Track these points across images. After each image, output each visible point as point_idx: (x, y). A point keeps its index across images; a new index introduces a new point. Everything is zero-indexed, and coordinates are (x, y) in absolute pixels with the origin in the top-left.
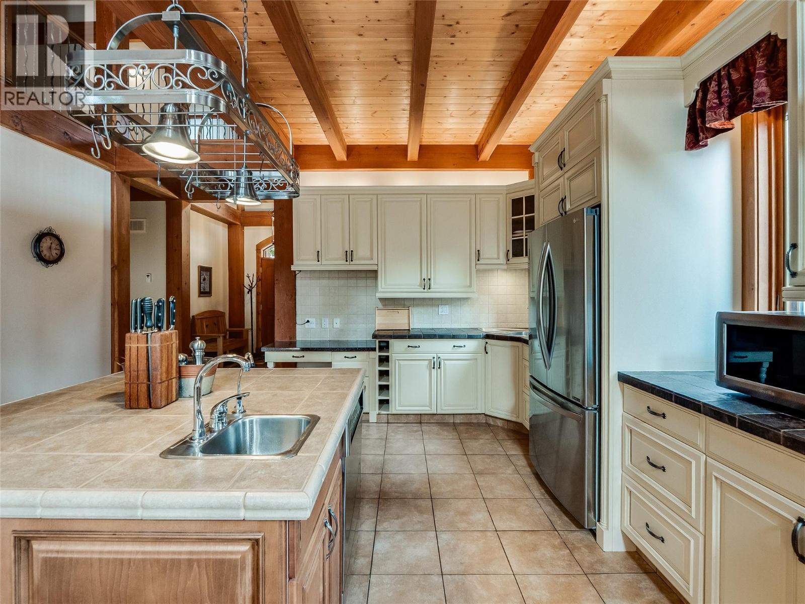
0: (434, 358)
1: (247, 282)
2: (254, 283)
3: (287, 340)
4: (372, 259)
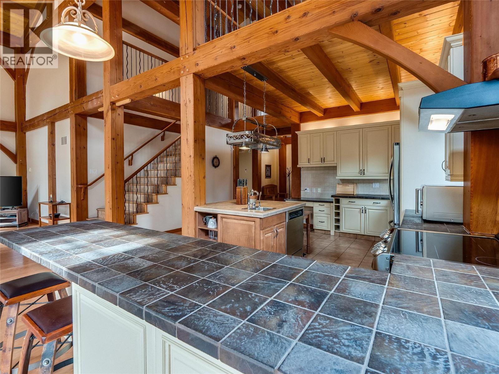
0: (363, 208)
1: (287, 171)
2: (291, 172)
3: (297, 197)
4: (334, 161)
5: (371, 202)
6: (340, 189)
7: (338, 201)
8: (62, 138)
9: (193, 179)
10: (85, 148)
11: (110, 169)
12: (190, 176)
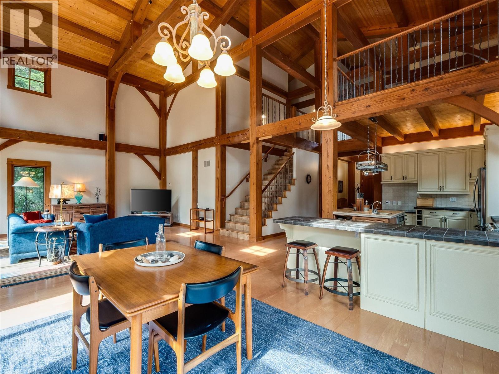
0: (443, 218)
1: (356, 186)
2: (360, 187)
4: (415, 179)
5: (451, 213)
6: (420, 203)
7: (419, 212)
8: (205, 162)
9: (332, 193)
10: (225, 169)
11: (255, 185)
12: (330, 190)
